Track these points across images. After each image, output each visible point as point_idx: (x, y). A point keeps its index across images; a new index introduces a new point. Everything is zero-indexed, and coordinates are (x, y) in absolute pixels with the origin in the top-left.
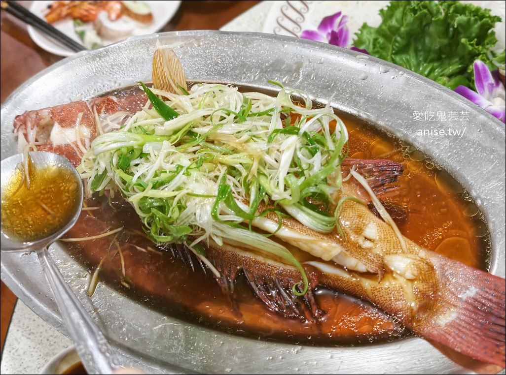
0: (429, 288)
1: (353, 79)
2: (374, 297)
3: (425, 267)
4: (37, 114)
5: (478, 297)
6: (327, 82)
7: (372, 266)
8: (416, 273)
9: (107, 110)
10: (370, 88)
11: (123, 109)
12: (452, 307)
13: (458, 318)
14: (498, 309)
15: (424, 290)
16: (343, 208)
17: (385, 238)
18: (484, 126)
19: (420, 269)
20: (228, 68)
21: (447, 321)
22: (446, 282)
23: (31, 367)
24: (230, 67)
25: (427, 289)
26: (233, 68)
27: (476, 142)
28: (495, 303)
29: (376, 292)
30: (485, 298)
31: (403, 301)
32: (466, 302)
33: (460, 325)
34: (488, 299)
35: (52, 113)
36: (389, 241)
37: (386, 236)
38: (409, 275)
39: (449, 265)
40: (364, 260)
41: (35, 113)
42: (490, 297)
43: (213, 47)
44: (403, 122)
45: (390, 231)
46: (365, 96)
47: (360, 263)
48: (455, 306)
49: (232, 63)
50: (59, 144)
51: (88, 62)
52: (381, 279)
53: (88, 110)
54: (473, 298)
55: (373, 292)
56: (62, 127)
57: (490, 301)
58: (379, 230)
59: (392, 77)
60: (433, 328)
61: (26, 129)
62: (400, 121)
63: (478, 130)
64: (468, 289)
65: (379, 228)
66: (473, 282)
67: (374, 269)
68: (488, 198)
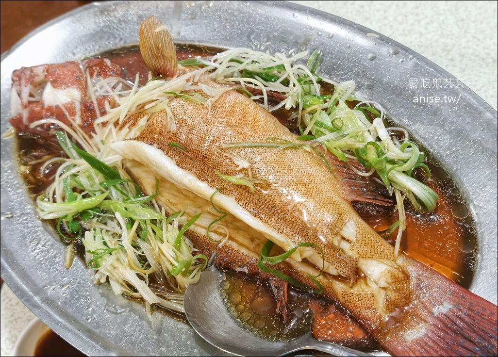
0: (402, 299)
1: (361, 58)
2: (344, 302)
3: (400, 275)
4: (32, 71)
5: (451, 314)
6: (334, 59)
7: (344, 271)
8: (390, 281)
9: (99, 75)
10: (377, 69)
11: (115, 74)
12: (422, 322)
13: (426, 335)
14: (468, 330)
15: (396, 301)
16: (323, 204)
17: (363, 240)
18: (488, 125)
19: (395, 278)
20: (235, 34)
21: (415, 337)
22: (420, 294)
23: (22, 318)
24: (237, 33)
25: (399, 301)
26: (241, 34)
27: (477, 141)
28: (466, 323)
29: (346, 297)
30: (458, 317)
31: (372, 310)
32: (437, 318)
33: (426, 344)
34: (460, 318)
35: (47, 71)
36: (366, 245)
37: (364, 239)
38: (383, 283)
39: (426, 276)
40: (336, 264)
41: (30, 70)
42: (463, 316)
43: (223, 9)
44: (405, 111)
45: (369, 233)
46: (370, 78)
47: (332, 267)
48: (426, 321)
49: (240, 29)
50: (50, 105)
51: (96, 15)
52: (353, 284)
53: (81, 72)
54: (445, 315)
55: (344, 296)
56: (54, 87)
57: (462, 320)
58: (358, 231)
59: (401, 60)
60: (399, 343)
61: (20, 85)
62: (403, 110)
63: (482, 129)
64: (442, 304)
65: (358, 229)
66: (448, 297)
67: (346, 274)
68: (480, 205)
